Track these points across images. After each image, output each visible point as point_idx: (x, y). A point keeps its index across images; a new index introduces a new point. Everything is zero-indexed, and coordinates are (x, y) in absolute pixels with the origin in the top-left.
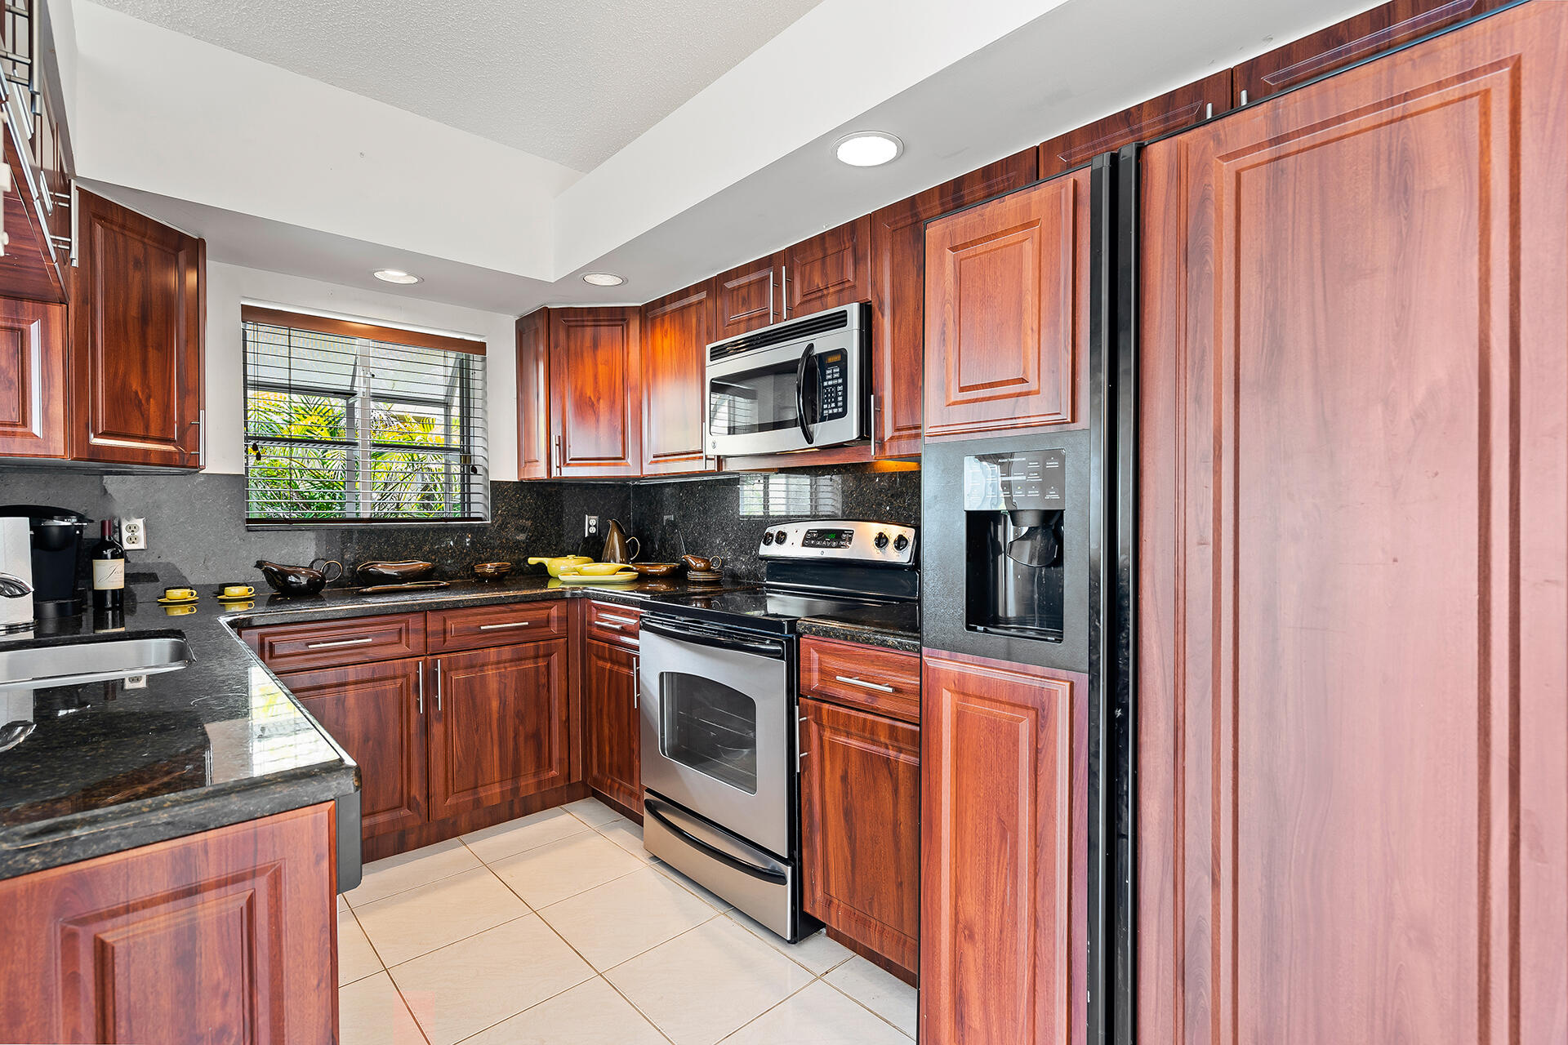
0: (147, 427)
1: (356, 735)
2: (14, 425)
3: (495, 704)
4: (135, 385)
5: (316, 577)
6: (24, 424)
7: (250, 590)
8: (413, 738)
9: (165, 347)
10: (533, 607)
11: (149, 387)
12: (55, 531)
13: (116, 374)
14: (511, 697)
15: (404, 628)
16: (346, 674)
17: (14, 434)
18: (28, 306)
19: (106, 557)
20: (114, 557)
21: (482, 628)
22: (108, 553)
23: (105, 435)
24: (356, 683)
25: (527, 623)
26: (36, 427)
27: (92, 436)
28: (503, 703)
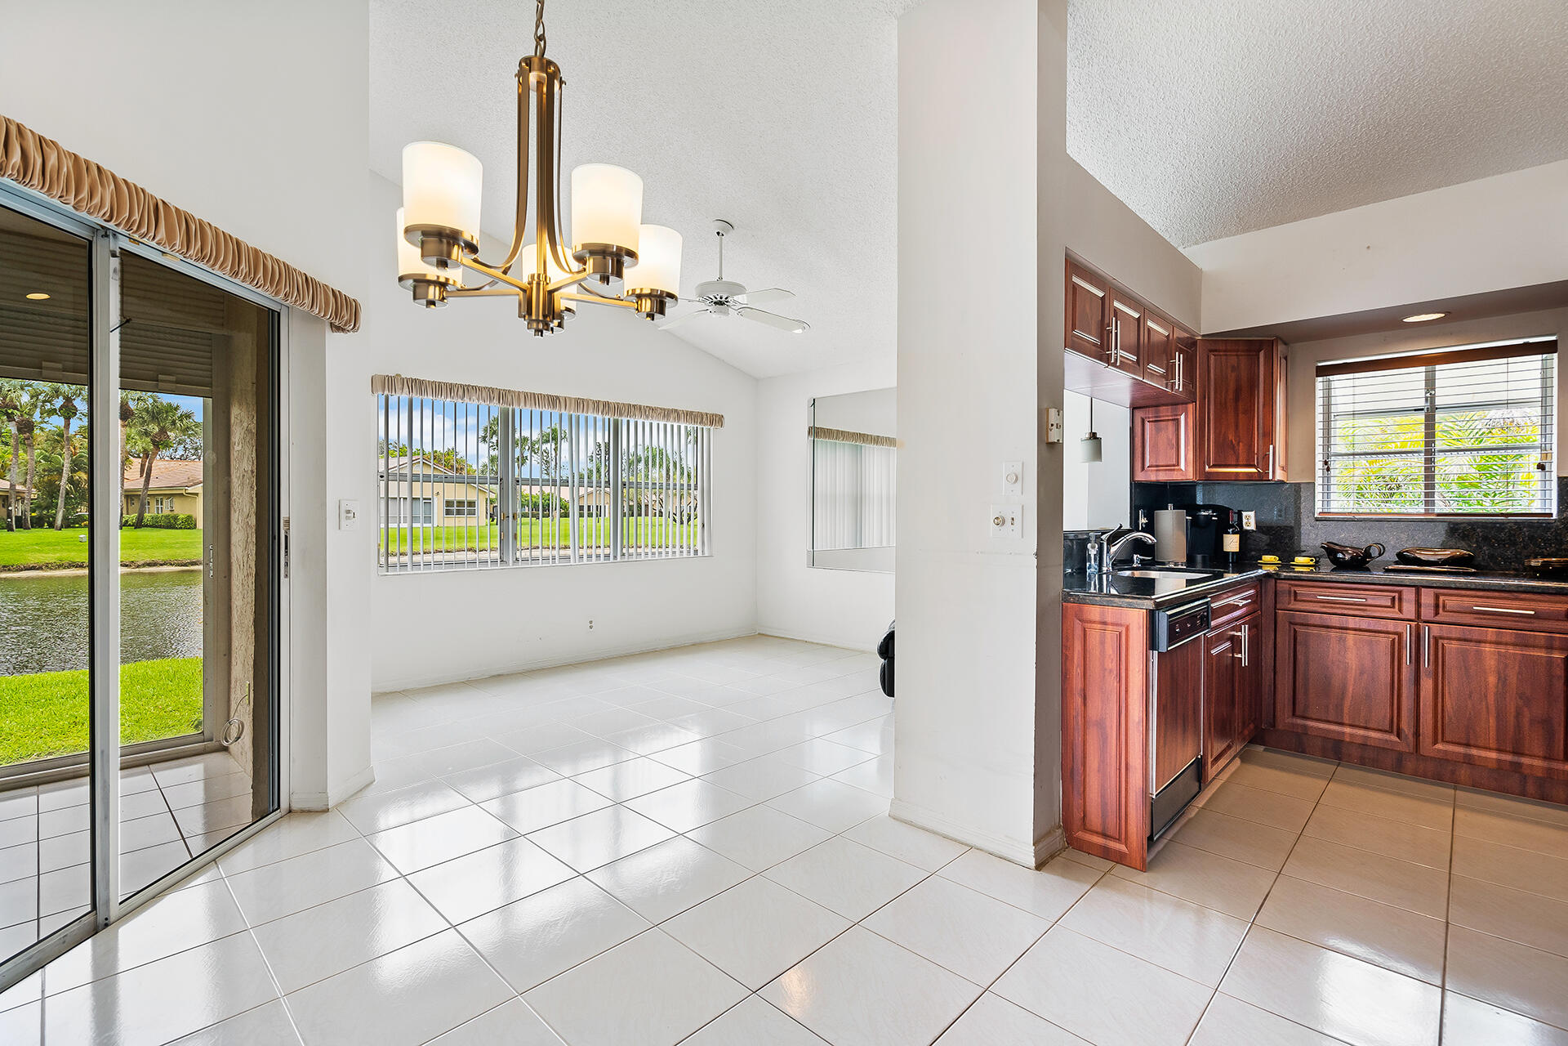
0: (1237, 460)
1: (1354, 667)
2: (1174, 466)
3: (1492, 680)
4: (1231, 437)
5: (1358, 555)
6: (1178, 465)
7: (1312, 560)
8: (1404, 683)
9: (1250, 412)
10: (1546, 599)
11: (1239, 436)
12: (1202, 517)
13: (1220, 432)
14: (1513, 679)
15: (1397, 597)
16: (1347, 621)
17: (1174, 470)
18: (1180, 407)
19: (1229, 533)
20: (1234, 533)
21: (1475, 608)
22: (1230, 530)
23: (1215, 466)
24: (1355, 630)
25: (1533, 613)
26: (1182, 466)
27: (1207, 467)
28: (1502, 679)
